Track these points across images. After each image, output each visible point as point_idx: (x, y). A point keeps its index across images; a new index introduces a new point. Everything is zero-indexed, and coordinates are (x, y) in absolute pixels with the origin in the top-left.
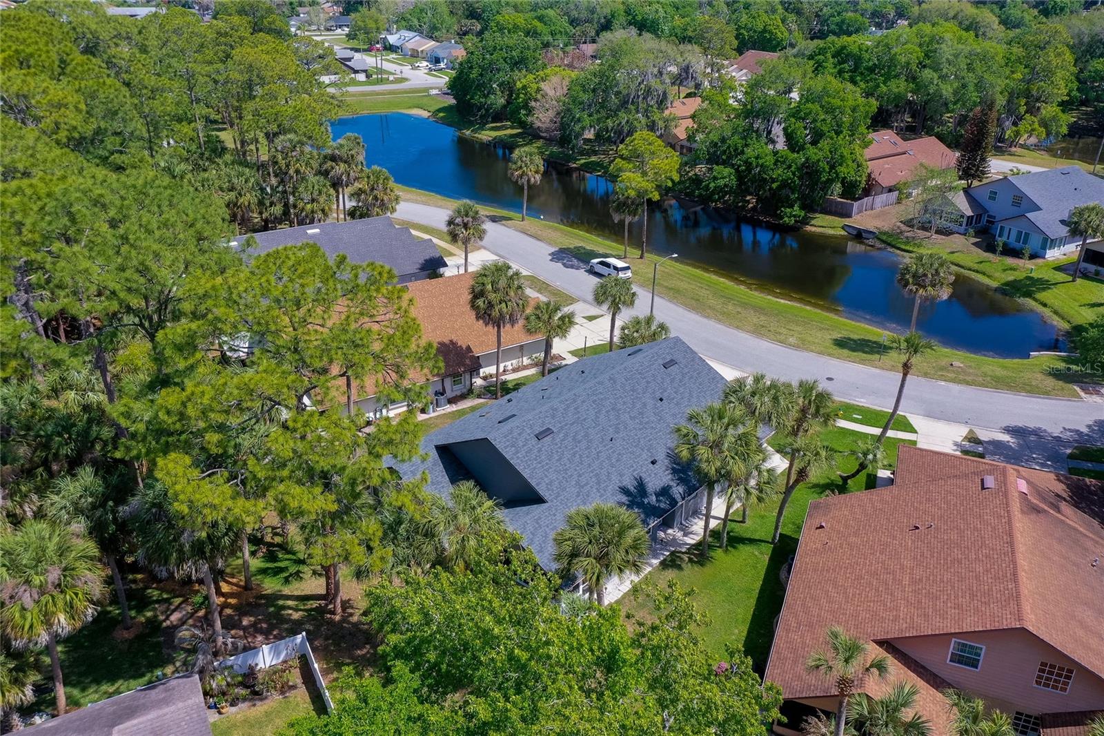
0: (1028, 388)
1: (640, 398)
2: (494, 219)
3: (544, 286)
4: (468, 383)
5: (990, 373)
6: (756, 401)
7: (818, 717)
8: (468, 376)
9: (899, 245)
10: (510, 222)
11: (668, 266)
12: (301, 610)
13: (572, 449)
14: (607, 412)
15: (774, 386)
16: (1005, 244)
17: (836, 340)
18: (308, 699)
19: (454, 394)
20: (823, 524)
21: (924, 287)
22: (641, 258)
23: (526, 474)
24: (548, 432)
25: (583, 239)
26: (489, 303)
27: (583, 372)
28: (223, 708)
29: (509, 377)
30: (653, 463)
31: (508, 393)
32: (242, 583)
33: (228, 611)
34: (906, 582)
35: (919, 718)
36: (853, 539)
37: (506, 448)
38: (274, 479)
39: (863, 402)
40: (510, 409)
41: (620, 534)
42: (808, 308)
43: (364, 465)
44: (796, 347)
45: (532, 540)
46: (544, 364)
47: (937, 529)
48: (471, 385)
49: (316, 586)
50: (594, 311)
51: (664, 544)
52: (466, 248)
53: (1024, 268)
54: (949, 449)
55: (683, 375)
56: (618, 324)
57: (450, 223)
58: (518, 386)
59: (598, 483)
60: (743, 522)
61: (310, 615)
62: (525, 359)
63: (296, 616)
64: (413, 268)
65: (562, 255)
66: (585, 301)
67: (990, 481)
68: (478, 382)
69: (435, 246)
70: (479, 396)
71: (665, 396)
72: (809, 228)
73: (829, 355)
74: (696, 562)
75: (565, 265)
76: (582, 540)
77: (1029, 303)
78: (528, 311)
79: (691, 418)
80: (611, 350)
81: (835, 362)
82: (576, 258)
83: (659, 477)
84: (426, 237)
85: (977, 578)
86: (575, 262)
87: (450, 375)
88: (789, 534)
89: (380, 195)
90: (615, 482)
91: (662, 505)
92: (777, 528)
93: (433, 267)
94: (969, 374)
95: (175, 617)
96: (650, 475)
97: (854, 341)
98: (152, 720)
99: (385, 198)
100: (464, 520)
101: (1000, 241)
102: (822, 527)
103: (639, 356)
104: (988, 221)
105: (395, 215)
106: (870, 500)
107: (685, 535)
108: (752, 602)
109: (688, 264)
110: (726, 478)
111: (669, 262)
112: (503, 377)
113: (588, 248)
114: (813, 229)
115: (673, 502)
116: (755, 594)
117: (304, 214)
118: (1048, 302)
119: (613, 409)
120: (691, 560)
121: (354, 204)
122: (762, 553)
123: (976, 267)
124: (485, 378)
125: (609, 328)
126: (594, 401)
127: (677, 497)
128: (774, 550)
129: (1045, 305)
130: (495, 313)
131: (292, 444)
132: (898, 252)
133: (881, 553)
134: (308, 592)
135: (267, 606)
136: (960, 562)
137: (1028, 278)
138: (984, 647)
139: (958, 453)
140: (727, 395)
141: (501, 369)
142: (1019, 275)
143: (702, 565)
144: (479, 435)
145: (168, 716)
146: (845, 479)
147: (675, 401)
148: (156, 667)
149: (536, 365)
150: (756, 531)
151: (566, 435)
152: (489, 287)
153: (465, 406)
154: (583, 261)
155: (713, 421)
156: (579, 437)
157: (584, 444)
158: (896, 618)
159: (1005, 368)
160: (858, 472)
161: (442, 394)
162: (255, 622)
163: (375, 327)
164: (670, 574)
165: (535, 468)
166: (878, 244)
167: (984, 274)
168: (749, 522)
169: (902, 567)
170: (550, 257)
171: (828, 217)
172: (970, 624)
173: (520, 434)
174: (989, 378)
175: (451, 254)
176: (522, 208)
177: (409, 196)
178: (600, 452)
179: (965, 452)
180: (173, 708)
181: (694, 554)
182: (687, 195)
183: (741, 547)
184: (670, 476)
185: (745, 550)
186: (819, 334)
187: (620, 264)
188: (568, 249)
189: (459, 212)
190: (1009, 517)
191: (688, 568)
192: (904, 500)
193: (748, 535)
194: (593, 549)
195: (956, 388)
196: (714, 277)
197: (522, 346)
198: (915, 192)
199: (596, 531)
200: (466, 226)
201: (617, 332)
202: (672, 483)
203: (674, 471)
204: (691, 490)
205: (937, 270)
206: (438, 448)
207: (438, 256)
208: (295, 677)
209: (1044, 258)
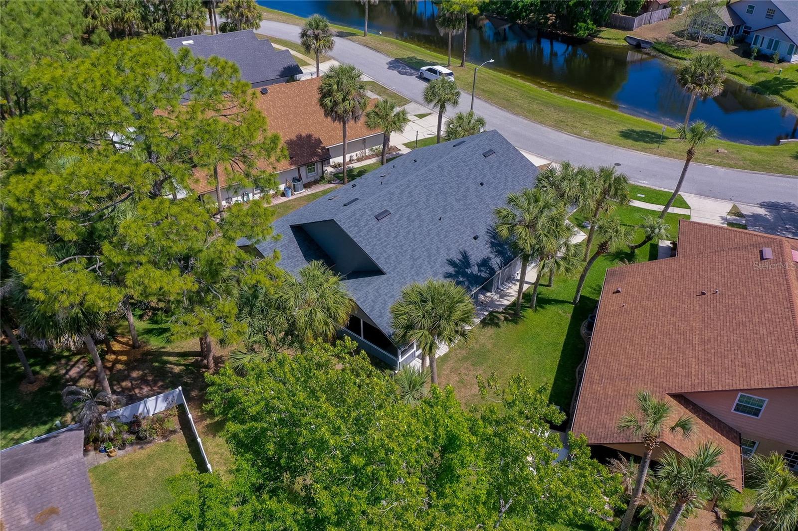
0: (780, 170)
1: (464, 183)
2: (341, 35)
3: (383, 89)
4: (320, 171)
5: (749, 158)
6: (565, 185)
7: (620, 460)
8: (319, 165)
9: (671, 53)
10: (354, 37)
11: (484, 72)
12: (180, 365)
13: (407, 228)
14: (437, 195)
15: (581, 172)
16: (759, 51)
17: (622, 132)
18: (185, 444)
19: (308, 181)
20: (620, 289)
21: (700, 85)
22: (462, 66)
23: (367, 250)
24: (386, 213)
25: (414, 51)
26: (335, 101)
27: (415, 161)
28: (111, 452)
29: (356, 165)
30: (475, 238)
31: (353, 179)
32: (131, 342)
33: (119, 366)
34: (696, 341)
35: (724, 477)
36: (645, 303)
37: (350, 227)
38: (131, 264)
39: (644, 183)
40: (354, 193)
41: (451, 309)
42: (598, 106)
43: (220, 248)
44: (589, 138)
45: (373, 307)
46: (382, 154)
47: (722, 294)
48: (323, 172)
49: (193, 344)
50: (423, 110)
51: (483, 305)
52: (317, 57)
53: (773, 70)
54: (717, 222)
55: (500, 163)
56: (444, 120)
57: (304, 34)
58: (361, 173)
59: (429, 256)
60: (549, 286)
61: (187, 369)
62: (367, 150)
63: (177, 369)
64: (274, 75)
65: (398, 64)
66: (416, 102)
67: (768, 253)
68: (329, 170)
69: (291, 56)
70: (330, 182)
71: (485, 181)
72: (596, 40)
73: (616, 145)
74: (510, 321)
75: (400, 72)
76: (416, 314)
77: (777, 99)
78: (369, 109)
79: (510, 201)
80: (438, 142)
81: (621, 151)
82: (409, 66)
83: (480, 251)
84: (284, 48)
85: (761, 339)
86: (408, 70)
87: (304, 165)
88: (588, 295)
89: (246, 12)
90: (444, 256)
91: (483, 275)
92: (578, 291)
93: (291, 73)
94: (732, 159)
95: (73, 372)
96: (473, 249)
97: (637, 133)
98: (36, 475)
99: (249, 15)
100: (312, 295)
101: (755, 48)
102: (618, 292)
103: (463, 148)
104: (745, 32)
105: (258, 31)
106: (660, 268)
107: (501, 297)
108: (558, 354)
109: (499, 71)
110: (540, 253)
111: (484, 69)
112: (351, 166)
113: (418, 58)
114: (601, 41)
115: (492, 272)
116: (561, 347)
117: (181, 28)
118: (793, 98)
119: (441, 193)
120: (506, 319)
121: (224, 20)
122: (565, 312)
123: (734, 70)
124: (334, 167)
125: (437, 124)
126: (425, 187)
127: (496, 267)
128: (575, 309)
129: (790, 101)
130: (340, 109)
131: (144, 230)
132: (670, 58)
133: (672, 315)
134: (186, 349)
135: (152, 361)
136: (744, 325)
137: (776, 79)
138: (767, 400)
139: (726, 225)
140: (540, 181)
141: (347, 159)
142: (769, 77)
143: (516, 323)
144: (327, 217)
145: (50, 472)
146: (633, 249)
147: (493, 185)
148: (57, 416)
149: (377, 155)
150: (560, 293)
151: (401, 216)
152: (335, 87)
153: (318, 191)
154: (414, 69)
155: (529, 204)
156: (413, 217)
157: (417, 223)
158: (688, 375)
159: (760, 152)
160: (644, 243)
161: (299, 181)
162: (142, 375)
163: (223, 120)
164: (490, 331)
165: (375, 245)
166: (653, 53)
167: (740, 75)
168: (554, 286)
169: (691, 329)
170: (388, 66)
171: (613, 30)
172: (757, 382)
173: (361, 216)
174: (748, 162)
175: (307, 64)
176: (364, 26)
177: (271, 16)
178: (431, 230)
179: (731, 224)
180: (55, 464)
181: (509, 314)
182: (498, 14)
183: (548, 307)
184: (490, 249)
185: (551, 309)
186: (608, 127)
187: (445, 71)
188: (402, 59)
189: (310, 25)
190: (788, 284)
191: (504, 325)
192: (690, 269)
193: (553, 297)
194: (428, 323)
195: (721, 171)
196: (521, 81)
197: (364, 139)
198: (684, 9)
199: (429, 306)
200: (316, 37)
201: (443, 128)
202: (492, 256)
203: (493, 245)
204: (507, 261)
205: (712, 70)
206: (293, 227)
207: (295, 64)
208: (174, 423)
209: (789, 62)
